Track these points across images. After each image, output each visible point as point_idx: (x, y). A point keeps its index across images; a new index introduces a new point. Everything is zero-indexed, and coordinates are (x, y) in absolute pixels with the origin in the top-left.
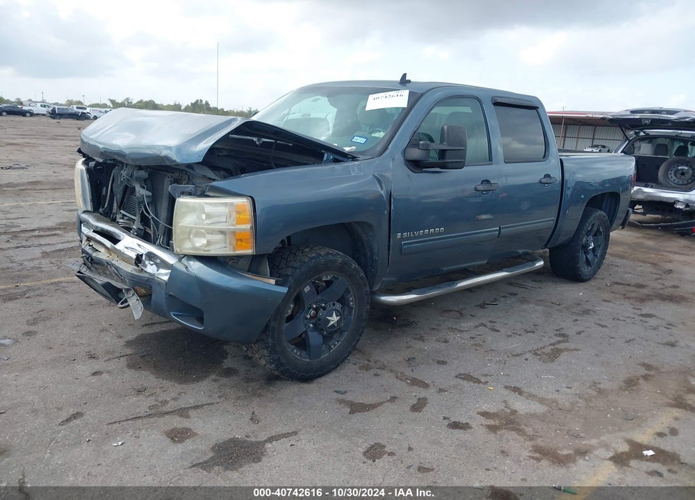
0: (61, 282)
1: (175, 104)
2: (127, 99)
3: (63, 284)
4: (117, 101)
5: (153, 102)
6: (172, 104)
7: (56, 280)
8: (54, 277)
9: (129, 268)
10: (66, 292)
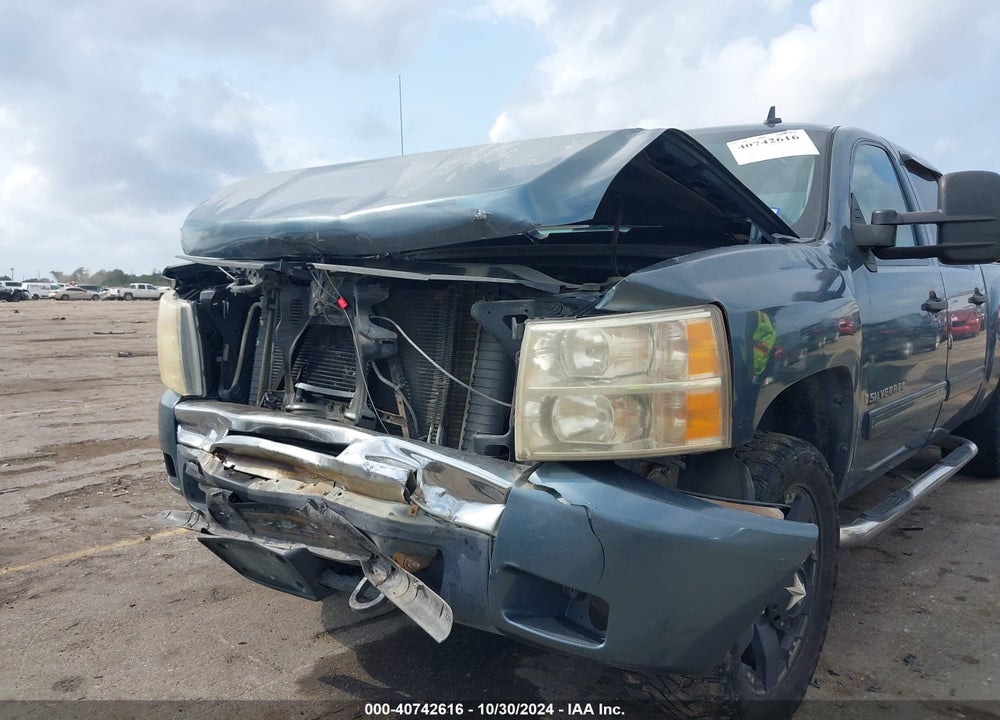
0: (92, 558)
1: (154, 274)
2: (80, 271)
3: (96, 562)
4: (64, 274)
5: (121, 272)
6: (149, 273)
7: (79, 554)
8: (72, 548)
9: (383, 510)
10: (111, 579)
